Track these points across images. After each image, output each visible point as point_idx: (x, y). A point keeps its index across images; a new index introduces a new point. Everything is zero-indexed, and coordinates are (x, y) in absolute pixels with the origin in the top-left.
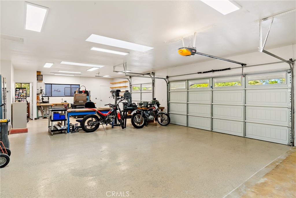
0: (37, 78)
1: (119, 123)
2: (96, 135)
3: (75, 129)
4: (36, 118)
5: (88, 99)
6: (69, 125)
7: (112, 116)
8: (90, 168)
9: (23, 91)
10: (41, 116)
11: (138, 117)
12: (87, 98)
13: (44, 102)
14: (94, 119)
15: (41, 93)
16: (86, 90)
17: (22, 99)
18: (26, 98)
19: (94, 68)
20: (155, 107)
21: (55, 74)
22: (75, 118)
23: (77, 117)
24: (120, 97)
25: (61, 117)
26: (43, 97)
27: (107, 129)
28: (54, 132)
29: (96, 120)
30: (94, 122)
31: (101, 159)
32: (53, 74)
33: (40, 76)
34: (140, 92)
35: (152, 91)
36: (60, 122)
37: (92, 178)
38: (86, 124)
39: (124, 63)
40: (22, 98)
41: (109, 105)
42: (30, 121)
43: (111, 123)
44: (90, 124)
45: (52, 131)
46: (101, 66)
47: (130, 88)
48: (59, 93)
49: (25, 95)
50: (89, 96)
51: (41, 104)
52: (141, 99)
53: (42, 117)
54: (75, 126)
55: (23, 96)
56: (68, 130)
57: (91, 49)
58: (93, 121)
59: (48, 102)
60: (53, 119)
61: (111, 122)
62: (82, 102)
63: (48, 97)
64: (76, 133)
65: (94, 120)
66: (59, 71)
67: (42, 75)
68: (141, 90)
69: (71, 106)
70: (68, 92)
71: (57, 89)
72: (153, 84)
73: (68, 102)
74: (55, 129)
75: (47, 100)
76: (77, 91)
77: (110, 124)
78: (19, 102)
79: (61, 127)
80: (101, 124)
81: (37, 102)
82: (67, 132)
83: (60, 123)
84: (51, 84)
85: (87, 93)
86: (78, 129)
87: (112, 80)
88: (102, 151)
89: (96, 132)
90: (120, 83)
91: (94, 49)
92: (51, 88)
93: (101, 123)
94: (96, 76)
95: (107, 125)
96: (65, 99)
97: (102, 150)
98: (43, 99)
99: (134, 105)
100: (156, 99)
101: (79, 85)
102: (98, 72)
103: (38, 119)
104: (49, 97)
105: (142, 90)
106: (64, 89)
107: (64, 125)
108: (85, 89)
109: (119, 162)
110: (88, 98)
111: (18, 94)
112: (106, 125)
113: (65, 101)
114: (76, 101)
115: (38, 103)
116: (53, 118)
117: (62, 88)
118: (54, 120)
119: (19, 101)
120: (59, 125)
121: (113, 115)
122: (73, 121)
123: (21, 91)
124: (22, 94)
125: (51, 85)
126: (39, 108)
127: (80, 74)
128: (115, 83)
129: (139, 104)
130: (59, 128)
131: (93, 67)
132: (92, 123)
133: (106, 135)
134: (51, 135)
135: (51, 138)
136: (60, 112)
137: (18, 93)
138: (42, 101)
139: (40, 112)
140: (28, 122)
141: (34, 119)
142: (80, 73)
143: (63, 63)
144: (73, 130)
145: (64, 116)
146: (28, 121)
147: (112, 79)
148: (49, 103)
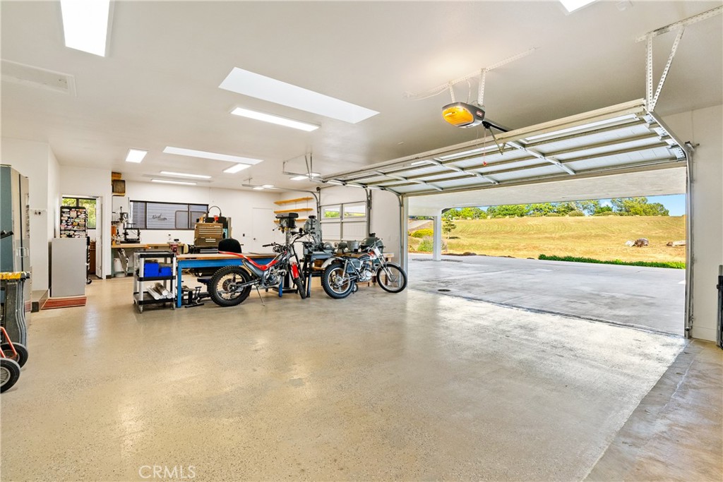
0: (111, 187)
1: (294, 287)
2: (244, 313)
3: (196, 298)
4: (110, 274)
5: (226, 235)
6: (182, 290)
7: (279, 271)
8: (227, 394)
9: (79, 213)
10: (120, 271)
11: (336, 273)
12: (224, 233)
13: (128, 241)
14: (237, 276)
15: (121, 219)
16: (223, 216)
17: (75, 231)
18: (85, 231)
19: (239, 166)
20: (374, 253)
21: (153, 181)
22: (196, 276)
23: (200, 274)
24: (297, 230)
25: (163, 271)
26: (127, 231)
27: (268, 298)
28: (147, 305)
29: (243, 278)
30: (237, 283)
31: (255, 370)
32: (148, 179)
33: (119, 184)
34: (339, 220)
35: (365, 219)
36: (162, 282)
37: (231, 420)
38: (220, 288)
39: (306, 153)
40: (75, 228)
41: (272, 245)
42: (95, 282)
43: (277, 286)
44: (228, 288)
45: (140, 303)
46: (256, 161)
47: (318, 212)
48: (163, 222)
49: (82, 222)
50: (227, 228)
51: (122, 245)
52: (342, 237)
53: (123, 272)
54: (194, 292)
55: (78, 225)
56: (180, 302)
57: (233, 113)
58: (237, 281)
59: (137, 241)
60: (142, 276)
61: (277, 283)
62: (213, 240)
63: (138, 229)
64: (198, 307)
65: (239, 278)
66: (162, 172)
67: (124, 181)
68: (342, 217)
69: (189, 249)
70: (183, 220)
71: (159, 215)
72: (369, 203)
73: (182, 242)
74: (149, 299)
75: (136, 237)
76: (202, 219)
77: (275, 288)
78: (68, 238)
79: (161, 294)
80: (254, 289)
81: (113, 240)
82: (176, 304)
83: (161, 286)
84: (146, 202)
85: (224, 222)
86: (201, 298)
87: (278, 195)
88: (256, 350)
89: (244, 306)
90: (296, 201)
91: (239, 112)
92: (144, 211)
93: (253, 287)
94: (243, 185)
95: (267, 290)
96: (176, 234)
97: (257, 348)
98: (126, 234)
99: (328, 246)
100: (376, 236)
101: (208, 205)
102: (248, 177)
103: (115, 277)
104: (140, 231)
105: (344, 216)
106: (174, 215)
107: (169, 290)
108: (220, 214)
109: (300, 379)
110: (226, 232)
111: (66, 221)
112: (264, 290)
113: (175, 240)
114: (199, 239)
115: (114, 242)
116: (144, 274)
117: (169, 212)
118: (146, 278)
119: (69, 236)
120: (158, 289)
121: (281, 269)
122: (191, 282)
123: (73, 214)
124: (76, 220)
125: (144, 204)
126: (116, 252)
127: (209, 181)
128: (286, 202)
129: (339, 245)
130: (157, 297)
131: (237, 163)
132: (234, 286)
133: (266, 311)
134: (137, 311)
135: (137, 317)
136: (161, 260)
137: (66, 219)
138: (125, 239)
139: (118, 262)
140: (89, 283)
141: (104, 277)
142: (208, 177)
143: (169, 150)
144: (191, 301)
145: (170, 269)
146: (91, 282)
147: (280, 194)
148: (139, 242)
